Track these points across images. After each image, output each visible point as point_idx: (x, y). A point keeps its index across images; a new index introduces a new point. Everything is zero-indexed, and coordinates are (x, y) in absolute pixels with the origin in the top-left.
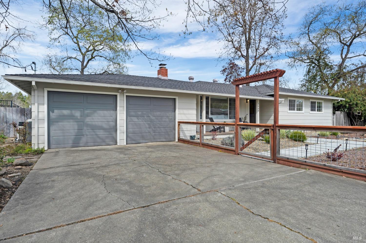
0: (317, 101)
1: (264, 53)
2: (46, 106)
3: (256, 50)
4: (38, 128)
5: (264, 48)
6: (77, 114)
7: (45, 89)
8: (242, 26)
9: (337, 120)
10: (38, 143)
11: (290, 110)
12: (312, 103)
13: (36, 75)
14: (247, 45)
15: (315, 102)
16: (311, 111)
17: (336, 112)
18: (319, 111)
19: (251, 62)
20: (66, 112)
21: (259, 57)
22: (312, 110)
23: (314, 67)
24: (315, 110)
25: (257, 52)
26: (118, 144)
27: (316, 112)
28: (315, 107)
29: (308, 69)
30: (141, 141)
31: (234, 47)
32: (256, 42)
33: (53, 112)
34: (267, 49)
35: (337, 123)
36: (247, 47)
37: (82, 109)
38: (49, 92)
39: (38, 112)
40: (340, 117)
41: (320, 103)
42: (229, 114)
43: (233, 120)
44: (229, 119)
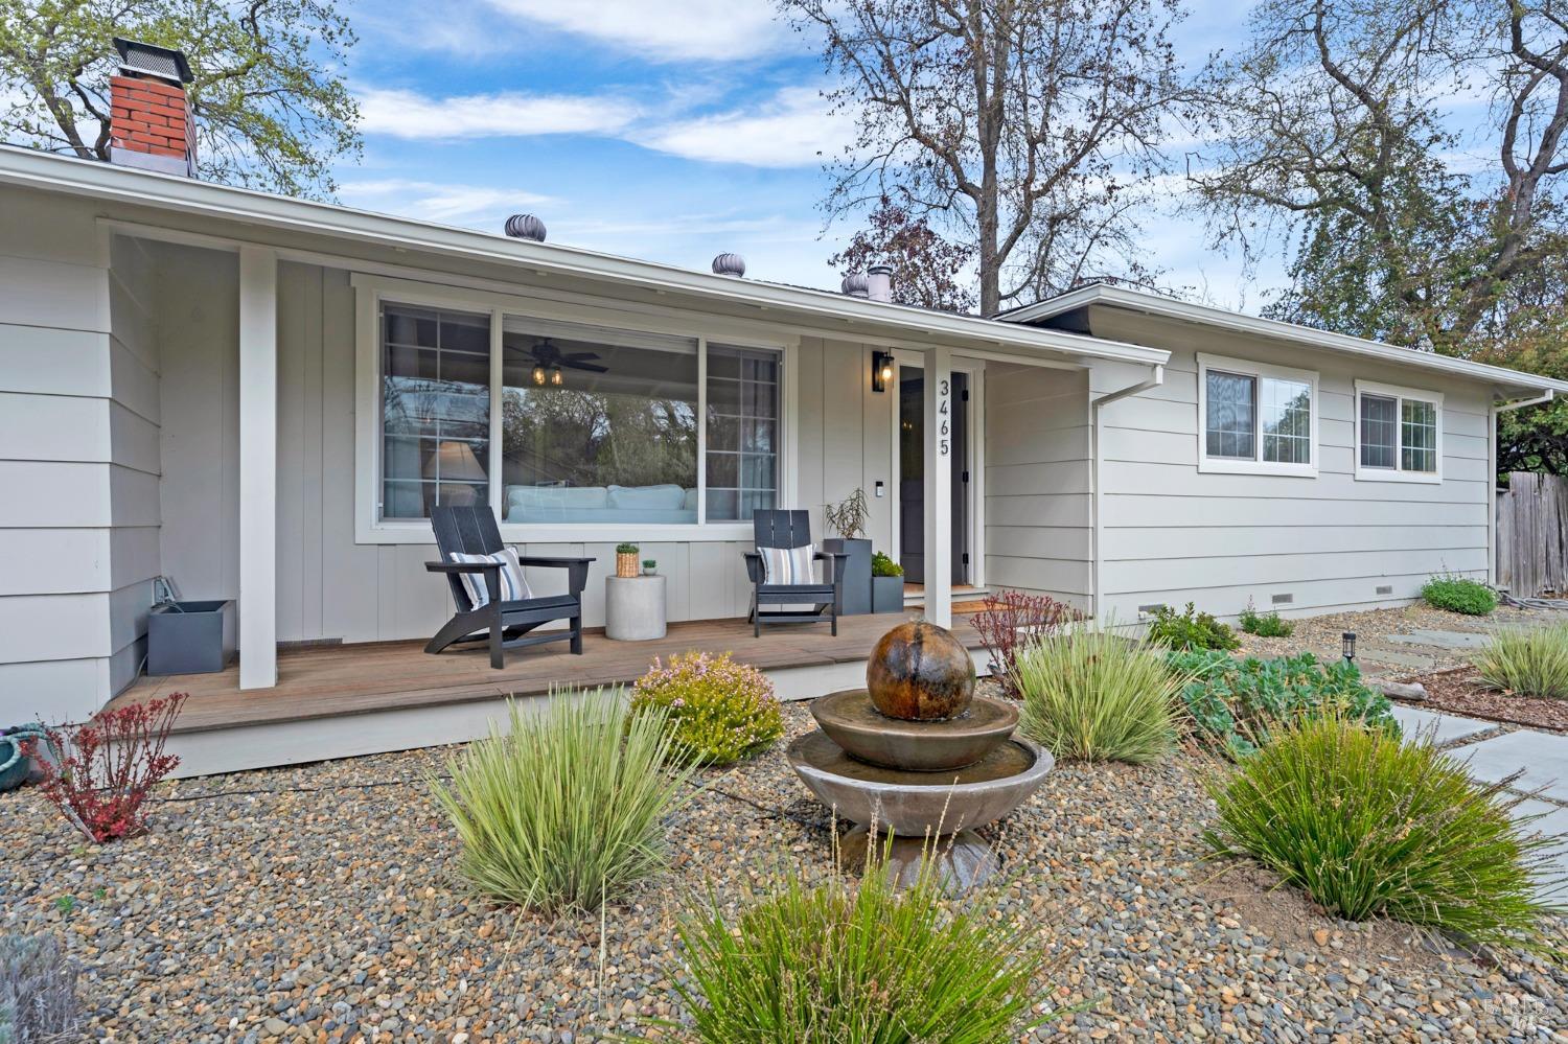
0: (1402, 395)
1: (1074, 163)
3: (1033, 144)
5: (1071, 131)
8: (963, 25)
9: (1520, 526)
11: (1213, 449)
12: (1374, 408)
14: (984, 125)
15: (1390, 404)
16: (1364, 462)
17: (1516, 477)
18: (1418, 467)
19: (1006, 214)
21: (1047, 188)
22: (1373, 457)
23: (1345, 225)
24: (1388, 462)
25: (1036, 156)
27: (1398, 474)
28: (1389, 437)
29: (1312, 236)
31: (916, 135)
32: (1031, 101)
34: (1091, 144)
35: (1521, 550)
36: (985, 135)
40: (1538, 511)
41: (1418, 406)
42: (708, 485)
43: (744, 530)
44: (710, 517)
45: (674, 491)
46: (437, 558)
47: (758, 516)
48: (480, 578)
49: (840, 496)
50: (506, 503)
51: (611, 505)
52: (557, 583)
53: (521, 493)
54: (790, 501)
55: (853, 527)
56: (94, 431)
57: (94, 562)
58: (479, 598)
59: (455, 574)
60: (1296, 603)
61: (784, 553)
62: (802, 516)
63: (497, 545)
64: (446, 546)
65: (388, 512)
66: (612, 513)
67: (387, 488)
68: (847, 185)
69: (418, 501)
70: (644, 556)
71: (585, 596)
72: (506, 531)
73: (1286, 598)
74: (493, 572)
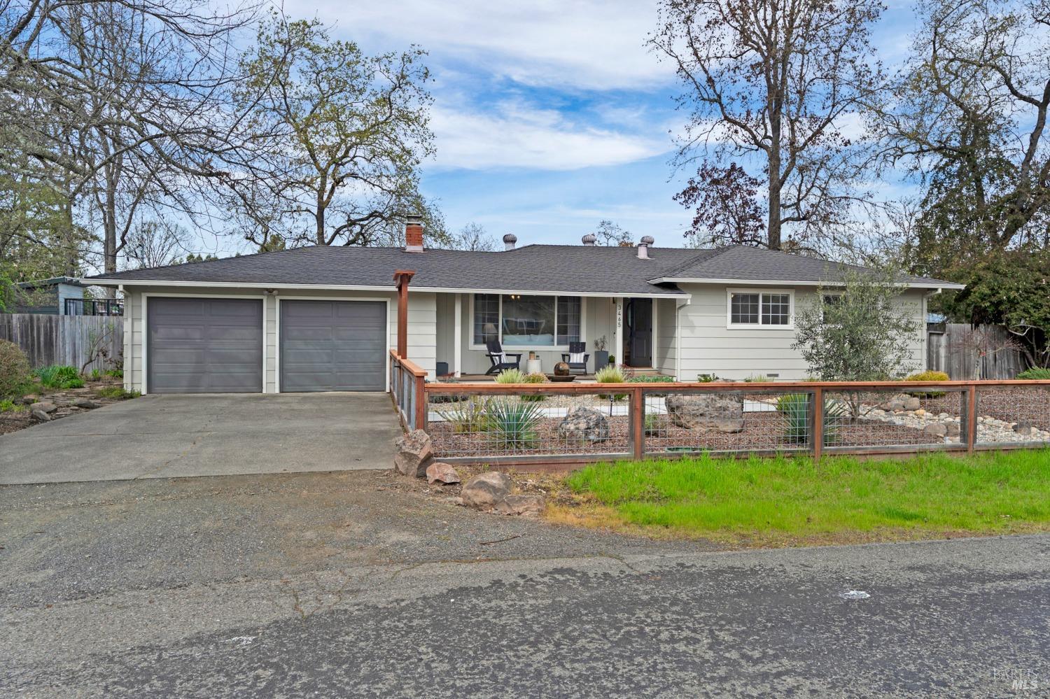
2: (144, 323)
4: (133, 358)
6: (196, 334)
7: (143, 294)
10: (132, 384)
11: (735, 320)
13: (130, 271)
17: (951, 326)
20: (177, 332)
26: (264, 391)
30: (313, 388)
31: (726, 118)
33: (156, 332)
37: (202, 327)
38: (149, 299)
39: (133, 332)
42: (558, 334)
43: (566, 348)
44: (558, 344)
45: (548, 336)
46: (488, 353)
47: (571, 344)
48: (497, 358)
49: (599, 337)
50: (503, 340)
51: (530, 340)
52: (514, 359)
53: (507, 337)
54: (583, 339)
55: (602, 347)
56: (434, 328)
57: (433, 353)
58: (497, 363)
59: (491, 356)
60: (780, 377)
61: (575, 355)
62: (584, 344)
63: (500, 351)
64: (490, 351)
65: (476, 342)
66: (531, 342)
67: (476, 337)
68: (685, 151)
69: (482, 340)
70: (536, 354)
71: (520, 363)
72: (503, 347)
73: (777, 375)
74: (500, 356)
